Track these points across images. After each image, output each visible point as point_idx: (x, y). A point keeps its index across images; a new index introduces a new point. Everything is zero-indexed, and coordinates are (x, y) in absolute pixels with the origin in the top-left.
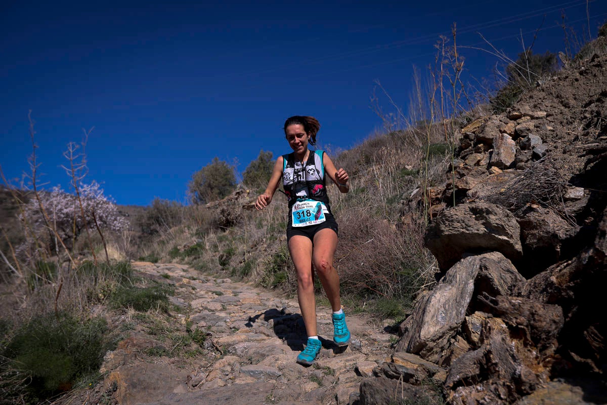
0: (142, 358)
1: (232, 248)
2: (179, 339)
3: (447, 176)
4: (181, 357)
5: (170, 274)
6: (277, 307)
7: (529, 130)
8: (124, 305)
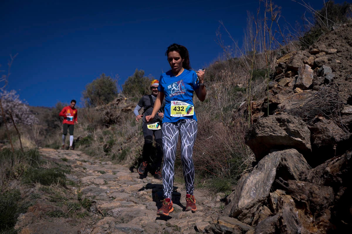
0: (46, 219)
1: (113, 141)
2: (73, 205)
3: (266, 93)
4: (74, 218)
5: (68, 158)
6: (144, 182)
7: (324, 62)
8: (33, 181)
